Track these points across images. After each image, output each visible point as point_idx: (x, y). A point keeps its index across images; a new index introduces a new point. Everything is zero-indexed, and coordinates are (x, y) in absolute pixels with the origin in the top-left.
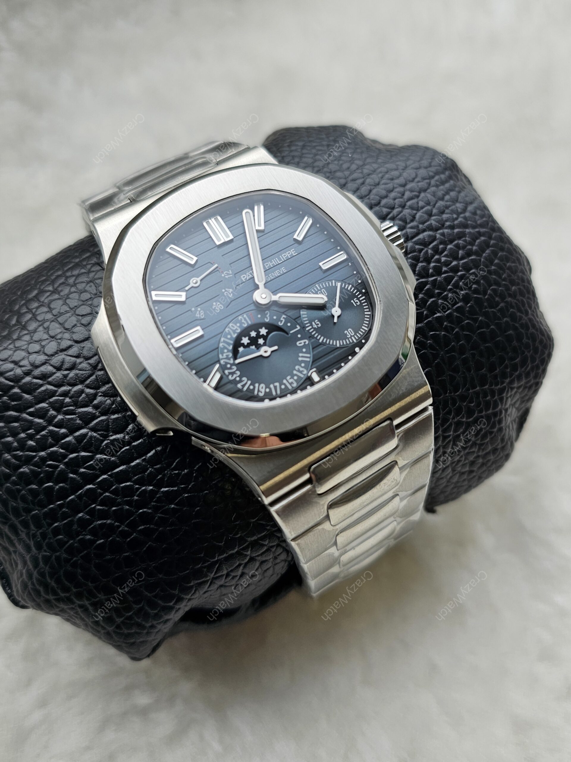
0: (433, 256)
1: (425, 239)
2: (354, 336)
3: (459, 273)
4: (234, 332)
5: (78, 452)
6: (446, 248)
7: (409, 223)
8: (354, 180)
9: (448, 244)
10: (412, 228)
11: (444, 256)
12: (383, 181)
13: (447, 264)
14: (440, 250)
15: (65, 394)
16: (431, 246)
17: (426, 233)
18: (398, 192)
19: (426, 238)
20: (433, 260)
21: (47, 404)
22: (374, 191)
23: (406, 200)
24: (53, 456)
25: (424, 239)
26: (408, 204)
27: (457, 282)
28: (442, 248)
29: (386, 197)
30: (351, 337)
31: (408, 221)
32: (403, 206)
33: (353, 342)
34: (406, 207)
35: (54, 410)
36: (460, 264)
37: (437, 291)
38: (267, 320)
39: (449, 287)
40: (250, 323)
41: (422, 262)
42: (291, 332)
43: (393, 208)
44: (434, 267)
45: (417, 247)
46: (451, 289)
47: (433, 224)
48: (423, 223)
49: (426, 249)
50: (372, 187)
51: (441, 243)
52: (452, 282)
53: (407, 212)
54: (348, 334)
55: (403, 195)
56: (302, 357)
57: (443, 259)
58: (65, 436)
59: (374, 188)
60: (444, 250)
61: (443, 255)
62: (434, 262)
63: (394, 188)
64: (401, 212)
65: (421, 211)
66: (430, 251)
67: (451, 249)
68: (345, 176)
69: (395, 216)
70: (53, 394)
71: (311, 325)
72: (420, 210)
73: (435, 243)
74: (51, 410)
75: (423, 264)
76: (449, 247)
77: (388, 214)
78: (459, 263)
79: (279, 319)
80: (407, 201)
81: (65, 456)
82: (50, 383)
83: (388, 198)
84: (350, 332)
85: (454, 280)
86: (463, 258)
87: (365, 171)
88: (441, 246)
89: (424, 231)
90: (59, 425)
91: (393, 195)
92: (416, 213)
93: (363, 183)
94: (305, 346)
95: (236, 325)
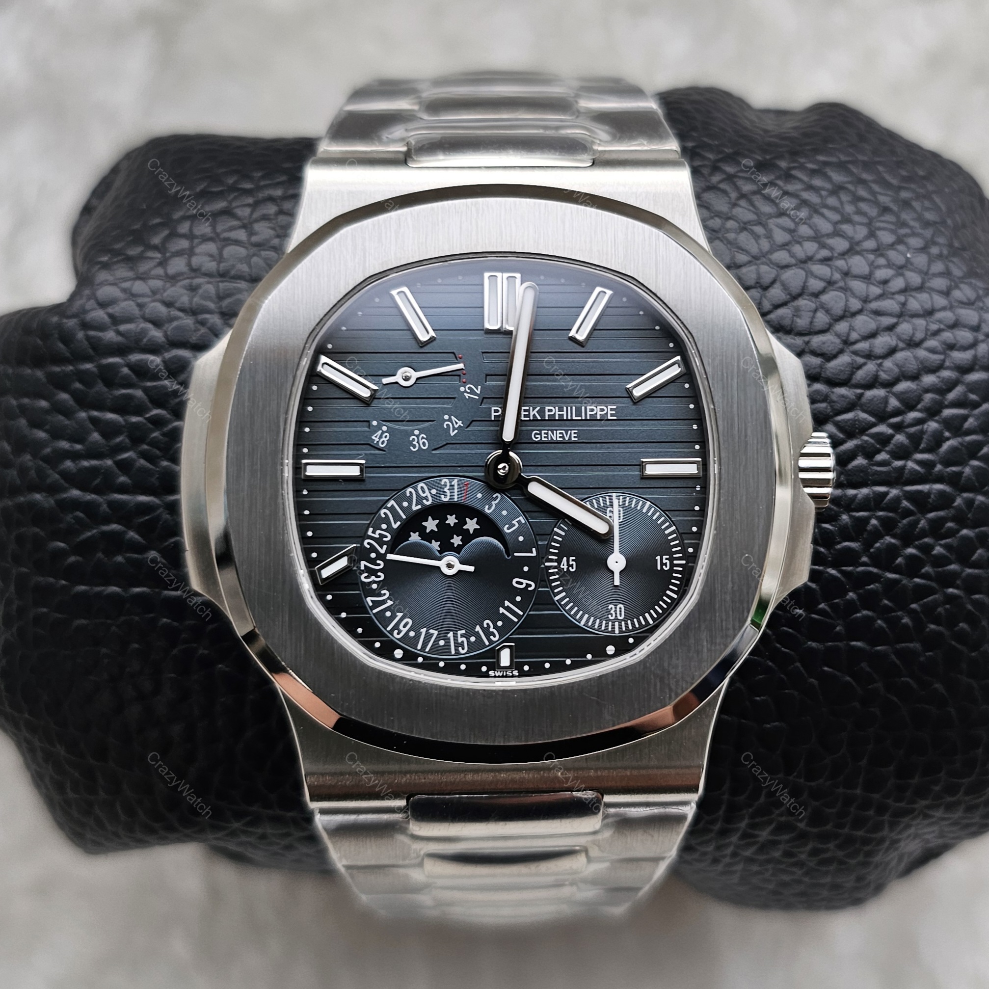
0: (924, 534)
1: (930, 497)
2: (620, 622)
3: (951, 590)
4: (420, 500)
5: (129, 527)
6: (958, 531)
7: (922, 452)
8: (878, 313)
9: (966, 527)
10: (920, 463)
11: (941, 545)
12: (932, 343)
13: (940, 561)
14: (943, 531)
15: (157, 422)
16: (931, 515)
17: (938, 487)
18: (943, 380)
19: (932, 496)
20: (916, 543)
21: (125, 420)
22: (900, 356)
23: (946, 403)
24: (89, 508)
25: (928, 494)
26: (947, 412)
27: (935, 604)
28: (950, 528)
29: (915, 377)
30: (613, 622)
31: (922, 446)
32: (933, 412)
33: (613, 631)
34: (937, 418)
35: (130, 437)
36: (964, 574)
37: (886, 602)
38: (487, 511)
39: (914, 606)
40: (456, 499)
41: (894, 536)
42: (516, 554)
43: (911, 407)
44: (911, 558)
45: (905, 503)
46: (914, 611)
47: (964, 475)
48: (947, 463)
49: (919, 515)
50: (901, 345)
51: (953, 519)
52: (925, 600)
53: (933, 425)
54: (612, 612)
55: (950, 390)
56: (508, 609)
57: (938, 550)
58: (122, 490)
59: (902, 349)
60: (952, 533)
61: (943, 542)
62: (916, 547)
63: (940, 367)
64: (920, 422)
65: (959, 439)
66: (923, 523)
67: (965, 538)
68: (867, 296)
69: (905, 424)
70: (139, 410)
71: (559, 561)
72: (959, 436)
73: (941, 513)
74: (125, 434)
75: (893, 541)
76: (965, 532)
77: (897, 413)
78: (963, 571)
79: (509, 521)
80: (947, 407)
81: (107, 521)
82: (146, 390)
83: (916, 382)
84: (618, 611)
85: (931, 598)
86: (974, 565)
87: (914, 304)
88: (950, 524)
89: (939, 479)
90: (125, 467)
91: (929, 380)
92: (948, 439)
93: (891, 328)
94: (524, 592)
95: (430, 491)
